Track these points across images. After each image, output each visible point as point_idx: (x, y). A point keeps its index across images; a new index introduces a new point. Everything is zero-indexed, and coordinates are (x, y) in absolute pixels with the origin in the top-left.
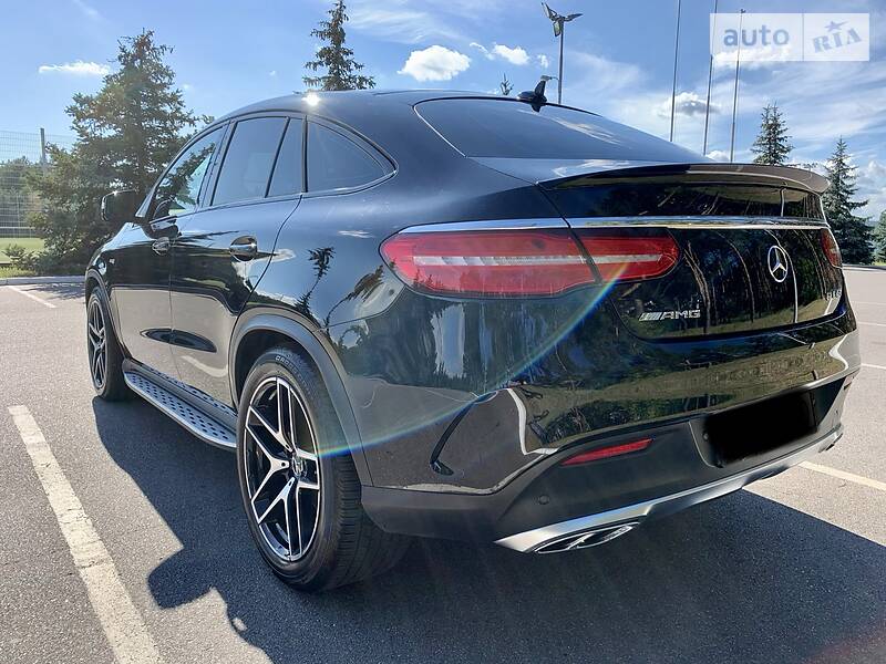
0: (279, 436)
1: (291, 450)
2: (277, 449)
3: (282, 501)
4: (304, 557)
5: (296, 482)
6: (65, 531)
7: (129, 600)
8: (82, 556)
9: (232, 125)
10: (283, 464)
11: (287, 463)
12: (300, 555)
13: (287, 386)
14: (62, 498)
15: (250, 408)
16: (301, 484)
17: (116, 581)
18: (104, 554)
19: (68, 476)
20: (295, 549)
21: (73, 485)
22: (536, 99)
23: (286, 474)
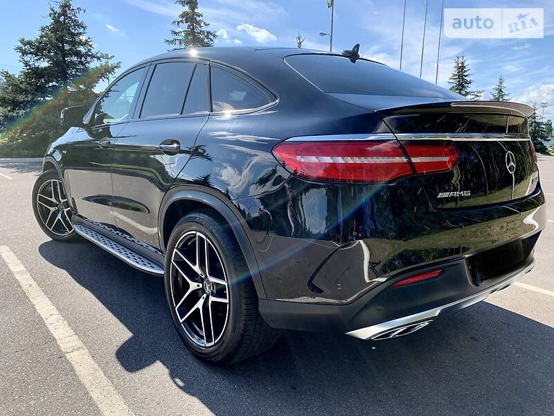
0: (196, 268)
1: (203, 277)
2: (193, 276)
3: (198, 309)
4: (215, 344)
5: (208, 297)
6: (51, 329)
7: (101, 373)
8: (66, 346)
9: (153, 66)
10: (198, 286)
11: (201, 285)
12: (212, 343)
13: (204, 237)
14: (44, 307)
15: (175, 250)
16: (212, 299)
17: (91, 361)
18: (80, 344)
19: (46, 293)
20: (209, 340)
21: (50, 299)
22: (353, 55)
23: (200, 292)
